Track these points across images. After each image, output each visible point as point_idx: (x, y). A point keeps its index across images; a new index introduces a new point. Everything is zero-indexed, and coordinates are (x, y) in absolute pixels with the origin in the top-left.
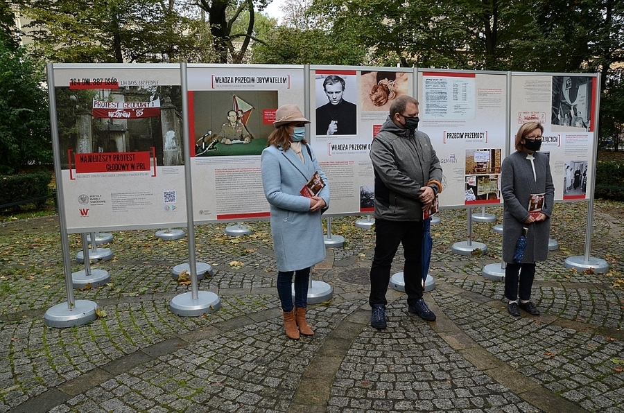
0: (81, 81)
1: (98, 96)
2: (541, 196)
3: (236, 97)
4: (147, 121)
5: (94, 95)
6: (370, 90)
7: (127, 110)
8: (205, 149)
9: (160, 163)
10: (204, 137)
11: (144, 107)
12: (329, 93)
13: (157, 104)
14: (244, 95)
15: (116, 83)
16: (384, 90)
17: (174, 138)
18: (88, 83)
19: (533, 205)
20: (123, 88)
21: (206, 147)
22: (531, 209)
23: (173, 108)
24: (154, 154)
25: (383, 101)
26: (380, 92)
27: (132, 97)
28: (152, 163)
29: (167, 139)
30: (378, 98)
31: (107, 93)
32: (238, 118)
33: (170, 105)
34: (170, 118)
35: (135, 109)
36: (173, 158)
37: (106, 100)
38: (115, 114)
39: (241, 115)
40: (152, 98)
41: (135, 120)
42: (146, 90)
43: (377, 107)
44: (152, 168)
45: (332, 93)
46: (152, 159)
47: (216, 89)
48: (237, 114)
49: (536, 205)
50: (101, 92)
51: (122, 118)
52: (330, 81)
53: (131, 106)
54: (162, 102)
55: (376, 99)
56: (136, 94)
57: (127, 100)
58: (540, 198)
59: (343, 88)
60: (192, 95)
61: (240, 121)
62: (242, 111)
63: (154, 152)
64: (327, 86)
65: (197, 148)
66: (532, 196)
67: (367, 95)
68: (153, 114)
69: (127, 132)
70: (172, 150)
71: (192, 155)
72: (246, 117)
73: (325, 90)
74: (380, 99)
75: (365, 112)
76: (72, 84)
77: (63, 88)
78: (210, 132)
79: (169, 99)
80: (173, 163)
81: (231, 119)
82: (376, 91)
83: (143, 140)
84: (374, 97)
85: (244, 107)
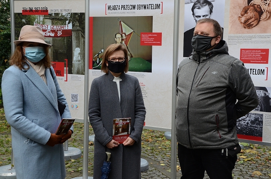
0: (28, 9)
1: (37, 20)
2: (126, 120)
3: (122, 23)
4: (64, 40)
5: (35, 19)
6: (239, 11)
7: (53, 31)
8: (99, 63)
9: (70, 72)
10: (99, 54)
11: (62, 29)
12: (197, 16)
13: (70, 27)
14: (128, 20)
15: (47, 11)
16: (256, 10)
17: (80, 54)
18: (31, 10)
19: (117, 129)
20: (51, 15)
21: (99, 62)
22: (116, 134)
23: (80, 30)
24: (67, 65)
25: (255, 23)
26: (250, 14)
27: (56, 22)
28: (65, 72)
29: (75, 54)
30: (248, 20)
31: (42, 18)
32: (122, 40)
33: (78, 28)
34: (78, 38)
35: (57, 31)
36: (78, 68)
37: (41, 23)
38: (46, 34)
39: (124, 37)
40: (67, 22)
41: (57, 38)
42: (64, 16)
43: (247, 30)
44: (65, 75)
45: (200, 17)
46: (65, 68)
47: (108, 15)
48: (122, 36)
49: (120, 129)
50: (39, 17)
51: (50, 36)
52: (198, 5)
53: (55, 28)
54: (73, 26)
55: (246, 22)
56: (58, 19)
57: (53, 24)
58: (125, 122)
59: (211, 12)
60: (92, 19)
61: (123, 42)
62: (125, 34)
63: (67, 63)
64: (196, 10)
65: (93, 62)
66: (114, 121)
67: (236, 17)
68: (67, 34)
69: (52, 47)
70: (78, 63)
71: (90, 68)
72: (128, 39)
73: (193, 14)
74: (250, 21)
75: (232, 35)
76: (23, 11)
77: (19, 14)
78: (102, 50)
79: (77, 24)
80: (78, 73)
81: (117, 40)
82: (246, 12)
83: (61, 53)
84: (243, 19)
85: (127, 30)
